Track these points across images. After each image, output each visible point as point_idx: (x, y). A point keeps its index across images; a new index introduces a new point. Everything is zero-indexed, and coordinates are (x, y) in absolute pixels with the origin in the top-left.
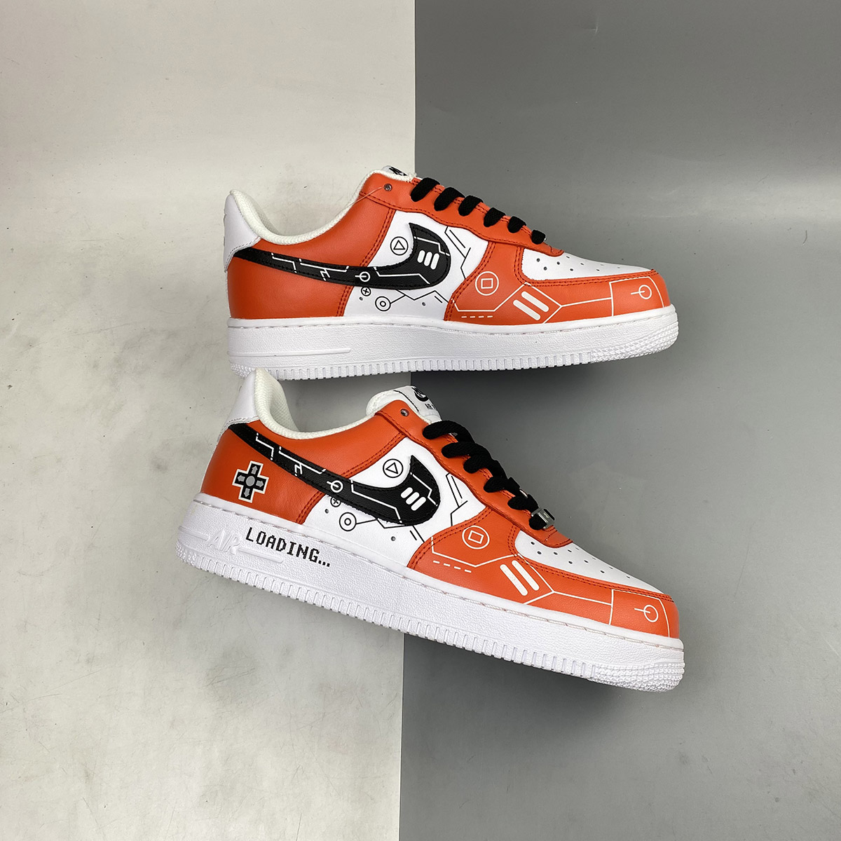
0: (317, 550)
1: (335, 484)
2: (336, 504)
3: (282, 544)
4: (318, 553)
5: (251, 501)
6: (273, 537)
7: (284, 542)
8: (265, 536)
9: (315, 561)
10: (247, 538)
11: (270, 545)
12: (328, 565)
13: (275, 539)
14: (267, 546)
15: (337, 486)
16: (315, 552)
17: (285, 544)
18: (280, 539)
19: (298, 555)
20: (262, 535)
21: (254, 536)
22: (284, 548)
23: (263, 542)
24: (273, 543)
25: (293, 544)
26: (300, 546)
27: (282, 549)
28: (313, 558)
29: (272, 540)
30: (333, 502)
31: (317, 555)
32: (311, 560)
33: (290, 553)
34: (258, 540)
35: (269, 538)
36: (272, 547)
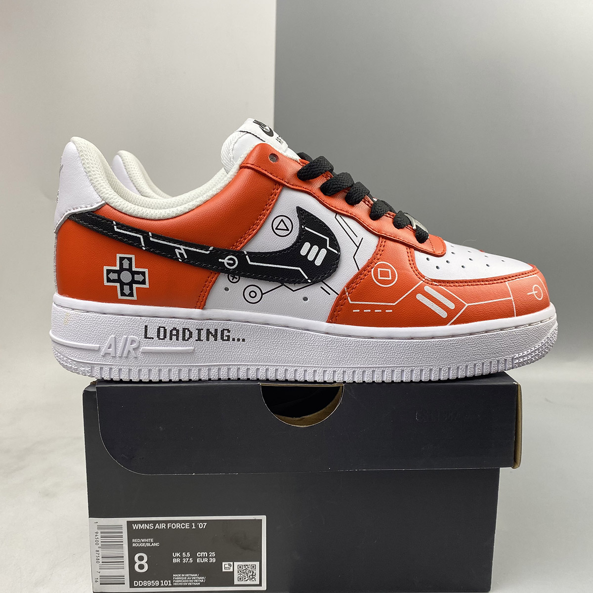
0: (228, 330)
1: (229, 259)
2: (235, 280)
3: (187, 333)
4: (229, 331)
5: (135, 298)
6: (175, 329)
7: (189, 330)
8: (165, 330)
9: (228, 340)
10: (146, 337)
11: (174, 338)
12: (244, 340)
13: (178, 331)
14: (171, 339)
15: (231, 262)
16: (226, 332)
17: (191, 333)
18: (184, 330)
19: (208, 339)
20: (162, 330)
21: (152, 332)
22: (191, 336)
23: (165, 336)
24: (177, 335)
25: (199, 330)
26: (208, 330)
27: (189, 339)
28: (226, 338)
29: (174, 332)
30: (231, 278)
31: (228, 334)
32: (224, 340)
33: (199, 339)
34: (158, 336)
35: (171, 331)
36: (177, 339)
